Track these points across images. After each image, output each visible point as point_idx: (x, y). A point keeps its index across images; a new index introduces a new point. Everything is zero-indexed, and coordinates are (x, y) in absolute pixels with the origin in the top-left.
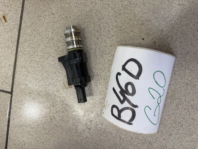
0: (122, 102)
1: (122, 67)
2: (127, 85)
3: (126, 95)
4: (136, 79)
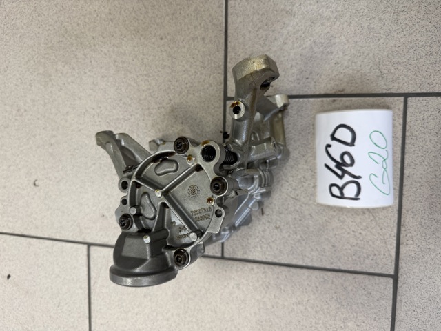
0: (341, 177)
1: (330, 138)
2: (342, 156)
3: (344, 168)
4: (351, 146)
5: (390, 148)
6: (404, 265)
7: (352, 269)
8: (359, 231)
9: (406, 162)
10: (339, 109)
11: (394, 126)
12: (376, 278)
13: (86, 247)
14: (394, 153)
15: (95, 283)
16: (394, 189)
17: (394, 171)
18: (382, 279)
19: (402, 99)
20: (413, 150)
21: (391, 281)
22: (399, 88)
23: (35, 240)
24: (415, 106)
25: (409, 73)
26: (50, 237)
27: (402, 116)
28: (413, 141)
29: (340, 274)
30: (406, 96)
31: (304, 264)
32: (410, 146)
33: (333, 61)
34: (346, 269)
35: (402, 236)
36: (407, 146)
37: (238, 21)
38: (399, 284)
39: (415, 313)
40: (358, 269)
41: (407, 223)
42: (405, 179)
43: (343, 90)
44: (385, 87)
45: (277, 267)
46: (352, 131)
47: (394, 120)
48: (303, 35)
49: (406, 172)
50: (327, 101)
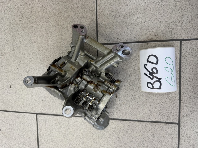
0: (152, 79)
1: (146, 61)
2: (152, 69)
3: (153, 75)
4: (156, 64)
5: (174, 65)
6: (183, 118)
7: (159, 121)
8: (161, 104)
9: (182, 71)
10: (150, 48)
11: (176, 55)
12: (170, 124)
13: (35, 115)
14: (176, 67)
15: (40, 131)
16: (177, 83)
17: (177, 75)
18: (173, 125)
19: (179, 42)
20: (185, 65)
21: (177, 126)
22: (177, 37)
23: (11, 113)
24: (185, 45)
25: (182, 30)
26: (19, 111)
27: (179, 50)
28: (185, 61)
29: (153, 123)
30: (181, 40)
31: (137, 120)
32: (183, 63)
33: (147, 26)
34: (156, 121)
35: (181, 105)
36: (182, 64)
37: (102, 9)
38: (181, 127)
39: (188, 140)
40: (161, 121)
41: (183, 99)
42: (182, 79)
43: (152, 39)
44: (171, 37)
45: (124, 121)
46: (157, 58)
47: (175, 52)
48: (132, 14)
49: (182, 75)
50: (144, 44)
